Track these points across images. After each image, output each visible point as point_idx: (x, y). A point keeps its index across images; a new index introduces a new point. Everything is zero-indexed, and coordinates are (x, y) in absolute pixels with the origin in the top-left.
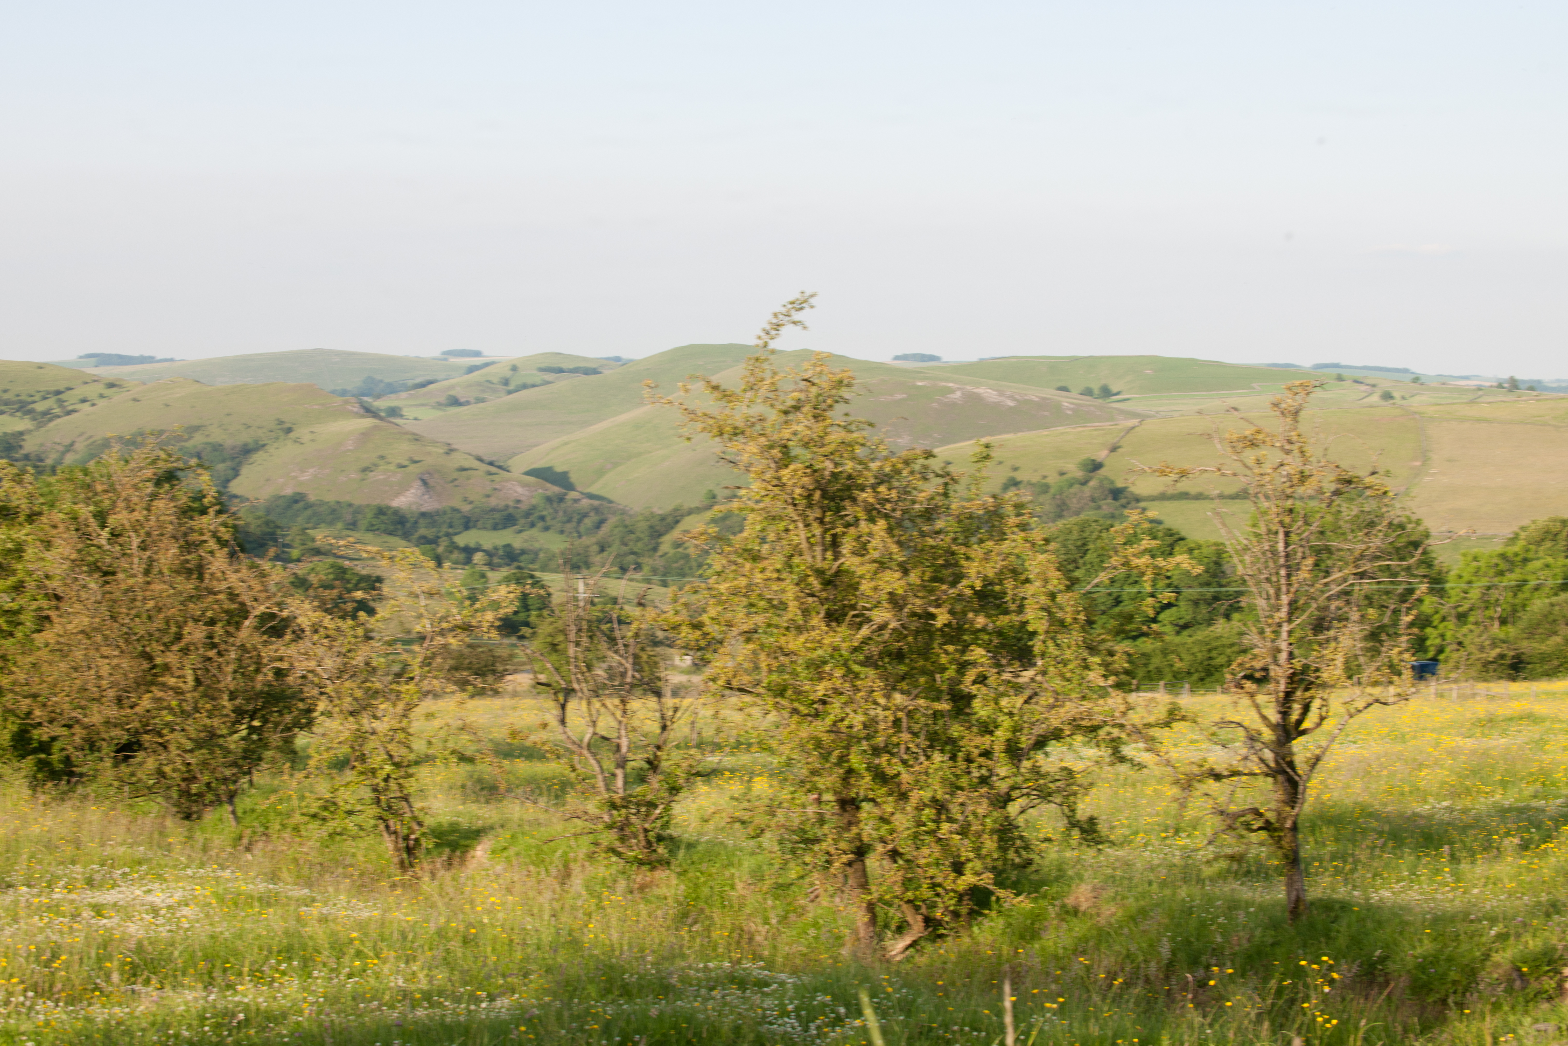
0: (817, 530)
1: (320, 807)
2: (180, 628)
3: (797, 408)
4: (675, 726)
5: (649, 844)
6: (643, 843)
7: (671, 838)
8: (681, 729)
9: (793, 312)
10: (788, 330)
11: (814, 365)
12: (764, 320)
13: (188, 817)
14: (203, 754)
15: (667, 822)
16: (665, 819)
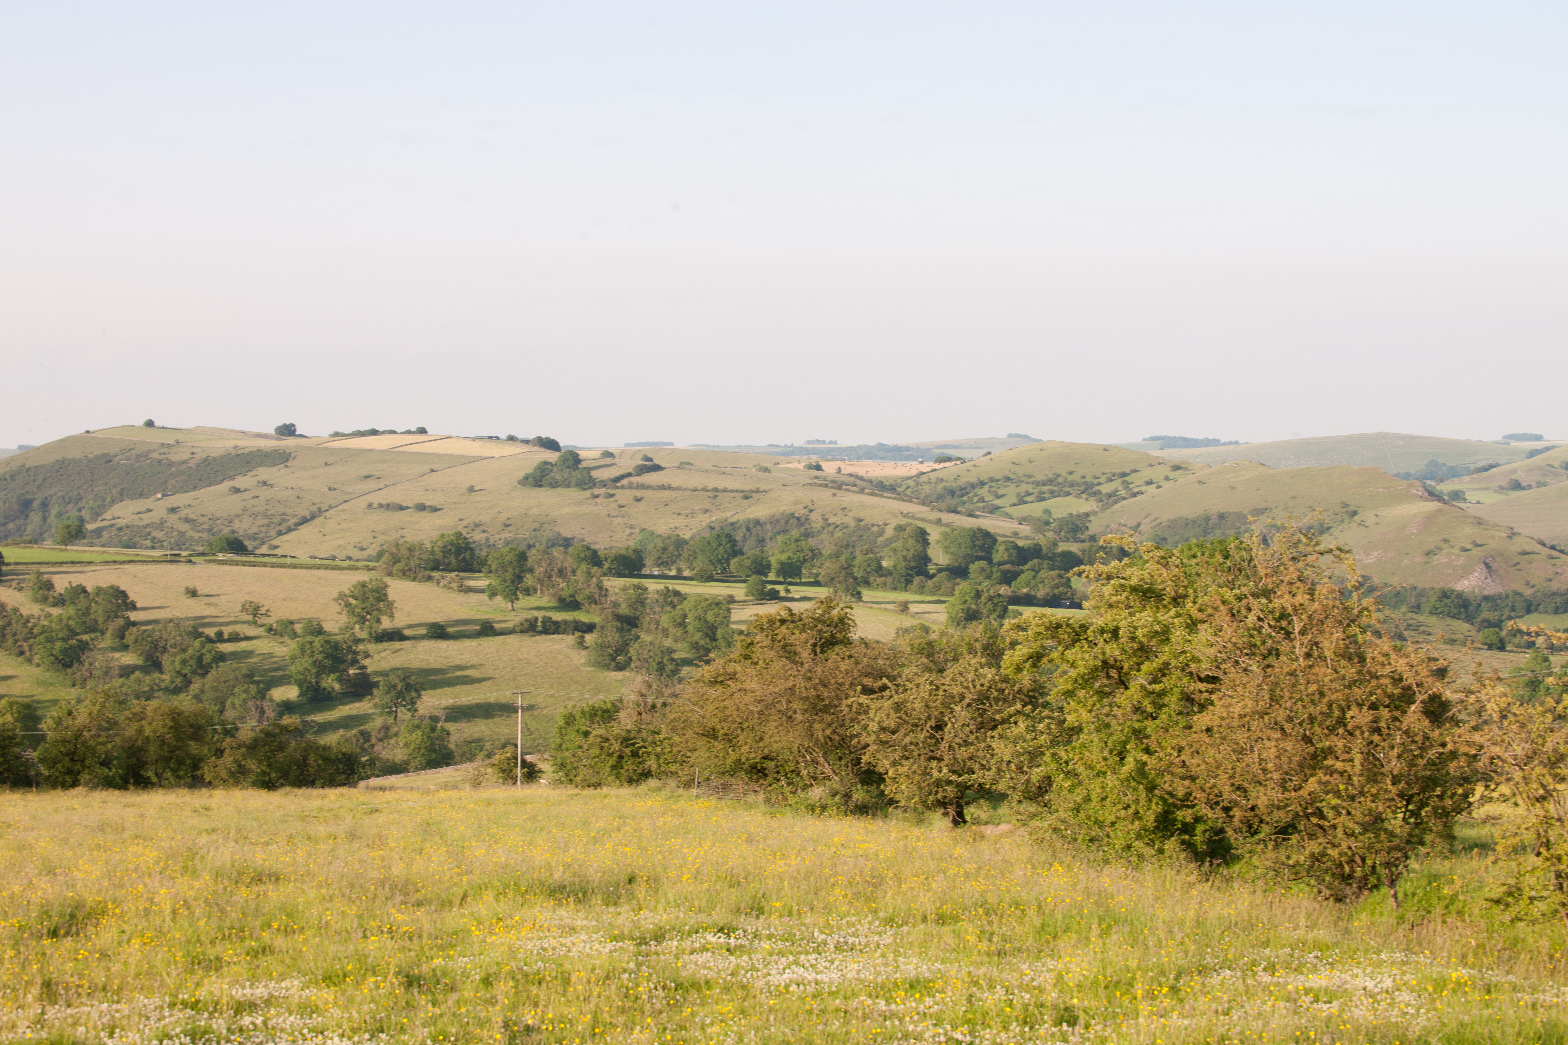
2: (1344, 712)
14: (1369, 838)
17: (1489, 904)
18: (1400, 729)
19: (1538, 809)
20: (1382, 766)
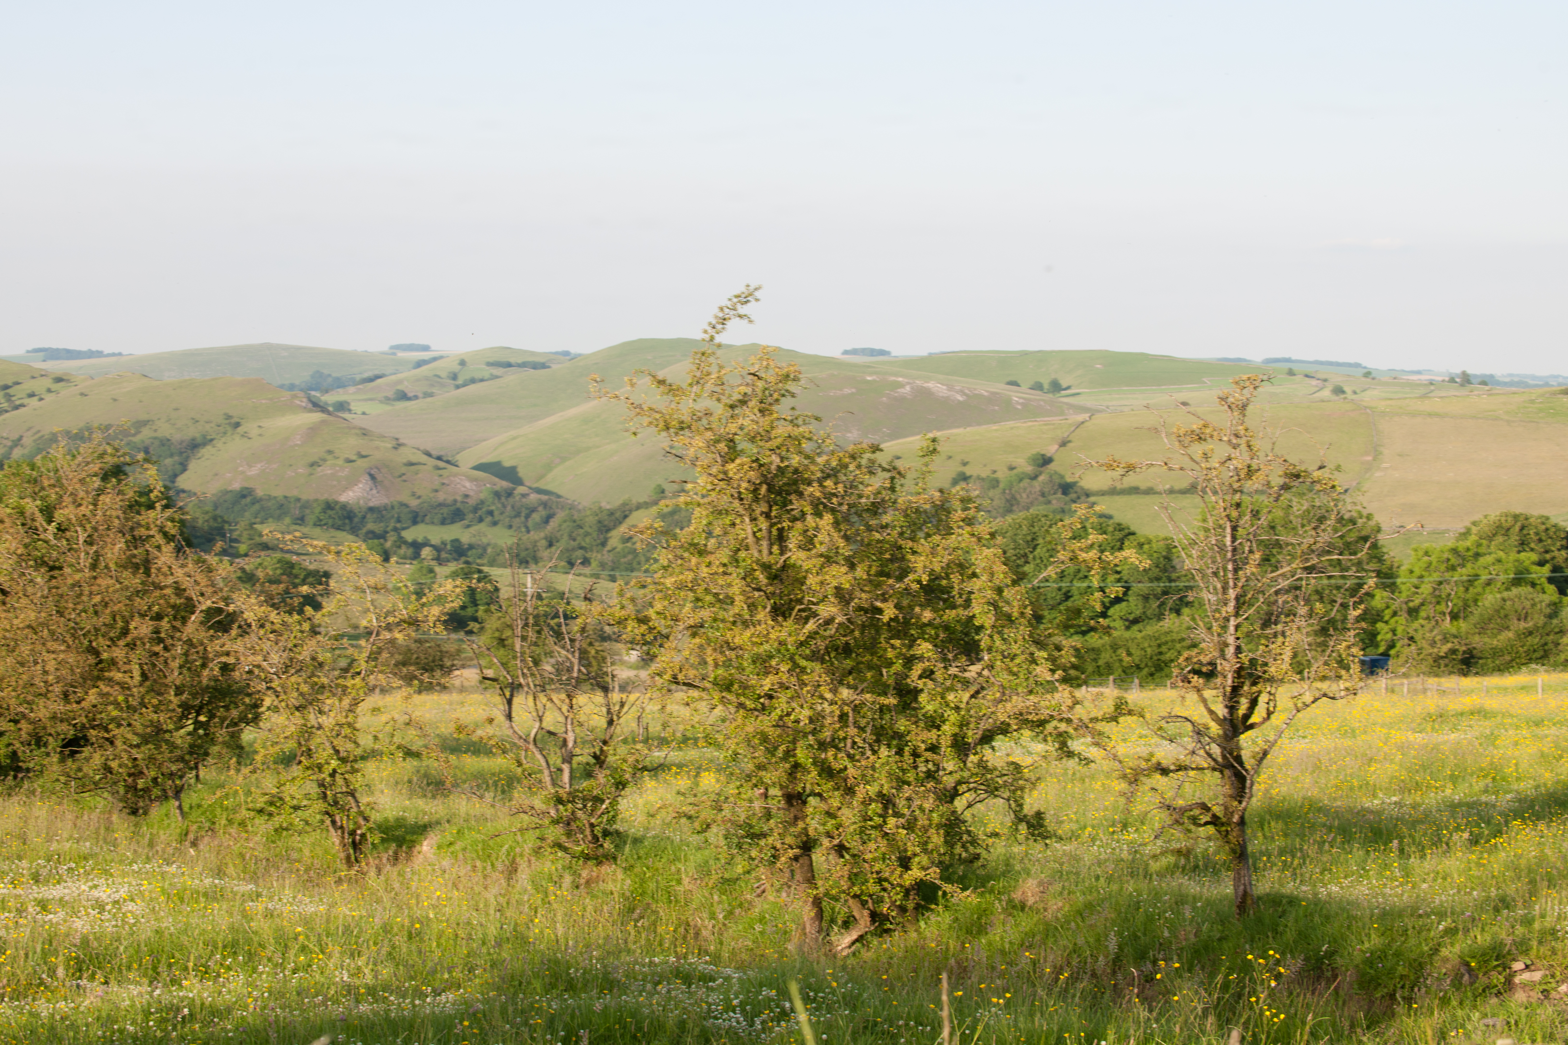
0: (764, 524)
1: (266, 803)
2: (128, 623)
3: (743, 402)
4: (621, 720)
5: (595, 839)
6: (590, 838)
7: (618, 833)
8: (627, 723)
9: (739, 306)
10: (734, 324)
11: (761, 359)
12: (710, 314)
13: (134, 812)
15: (614, 817)
16: (612, 813)
18: (180, 640)
20: (165, 677)
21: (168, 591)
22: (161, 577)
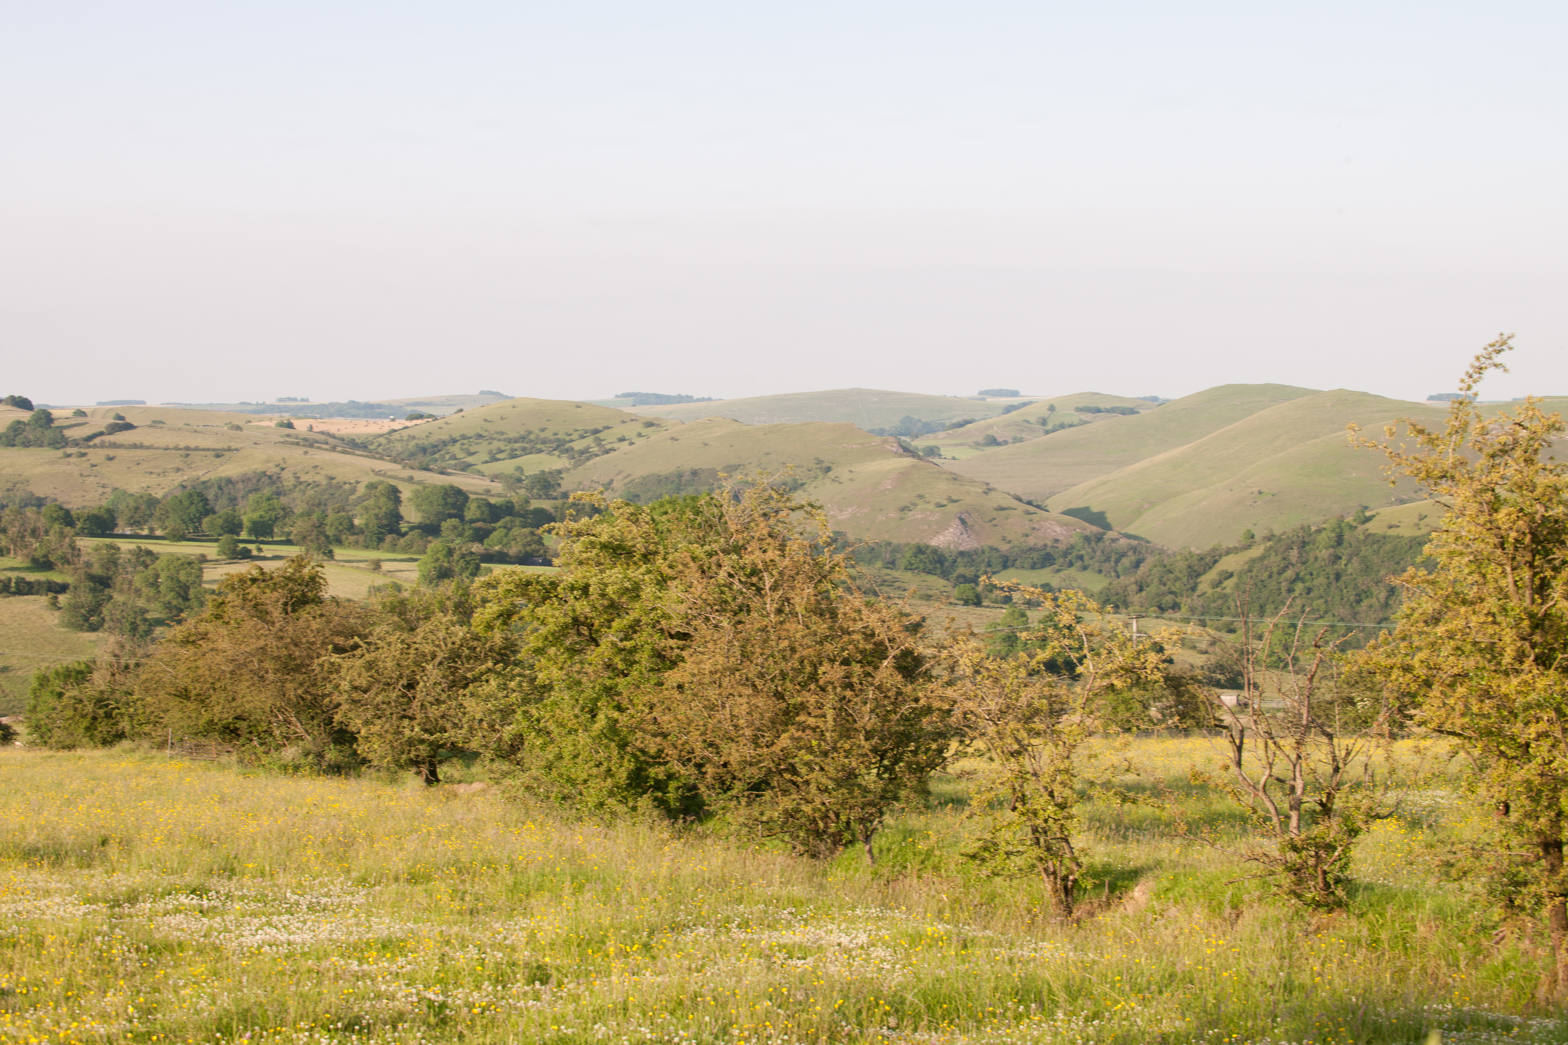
0: (1526, 574)
1: (980, 848)
4: (1348, 767)
5: (1327, 885)
6: (1321, 885)
7: (1349, 881)
8: (1354, 770)
9: (1494, 355)
10: (1490, 373)
11: (1527, 409)
13: (814, 856)
14: (843, 794)
15: (1346, 864)
16: (1344, 861)
17: (965, 859)
18: (872, 685)
19: (1013, 764)
20: (855, 721)
21: (855, 637)
22: (850, 623)
